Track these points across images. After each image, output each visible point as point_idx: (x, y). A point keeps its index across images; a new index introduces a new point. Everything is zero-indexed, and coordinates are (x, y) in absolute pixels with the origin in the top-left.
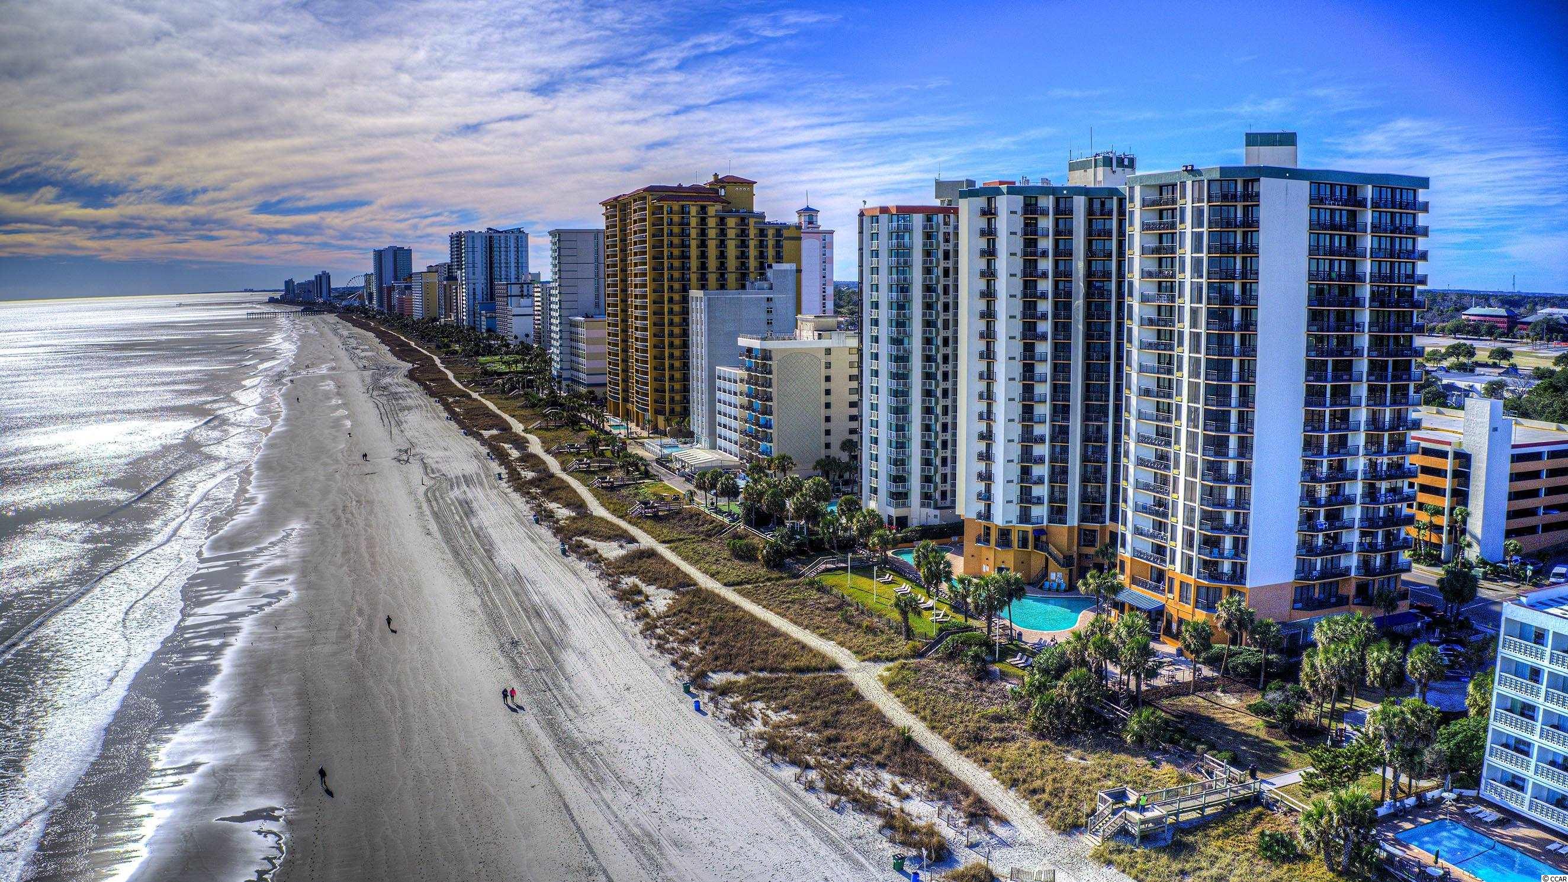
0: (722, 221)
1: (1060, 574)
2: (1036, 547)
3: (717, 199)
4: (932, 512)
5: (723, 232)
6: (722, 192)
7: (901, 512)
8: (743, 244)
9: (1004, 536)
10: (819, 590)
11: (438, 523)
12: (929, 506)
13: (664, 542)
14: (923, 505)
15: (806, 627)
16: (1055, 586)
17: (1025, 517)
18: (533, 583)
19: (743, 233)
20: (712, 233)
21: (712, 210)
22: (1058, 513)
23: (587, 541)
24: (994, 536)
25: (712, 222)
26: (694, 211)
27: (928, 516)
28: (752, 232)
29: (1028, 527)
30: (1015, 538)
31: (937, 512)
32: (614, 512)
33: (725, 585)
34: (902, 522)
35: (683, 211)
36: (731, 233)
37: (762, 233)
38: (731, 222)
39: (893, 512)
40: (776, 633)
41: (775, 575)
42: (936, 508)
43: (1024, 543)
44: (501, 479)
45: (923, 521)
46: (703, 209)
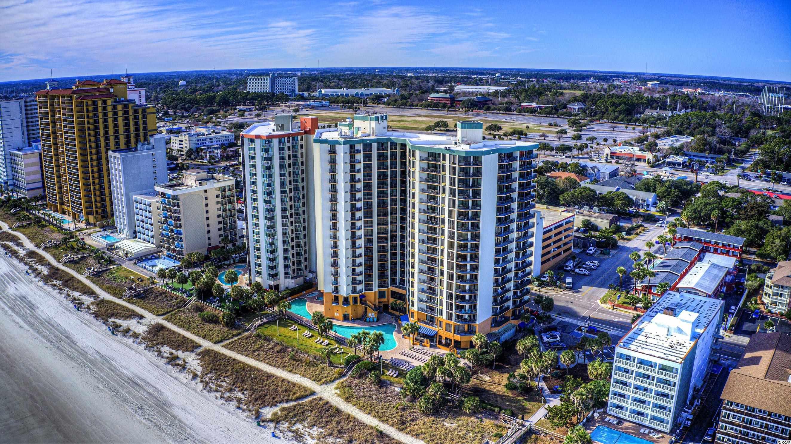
0: (115, 108)
1: (373, 314)
2: (361, 303)
3: (111, 95)
4: (290, 281)
5: (115, 114)
6: (112, 90)
7: (276, 283)
8: (126, 119)
9: (346, 300)
10: (264, 339)
11: (19, 316)
12: (289, 278)
13: (159, 315)
14: (285, 278)
15: (278, 367)
16: (372, 320)
17: (354, 291)
18: (113, 359)
19: (126, 113)
20: (110, 115)
21: (109, 102)
22: (369, 287)
23: (118, 321)
24: (341, 300)
25: (110, 109)
26: (100, 103)
27: (289, 283)
28: (131, 112)
29: (357, 295)
30: (351, 300)
31: (293, 281)
32: (114, 295)
33: (215, 343)
34: (277, 287)
35: (94, 103)
36: (120, 114)
37: (136, 112)
38: (120, 107)
39: (272, 283)
40: (270, 376)
41: (235, 332)
42: (292, 278)
43: (355, 302)
44: (29, 274)
45: (286, 285)
46: (104, 102)
